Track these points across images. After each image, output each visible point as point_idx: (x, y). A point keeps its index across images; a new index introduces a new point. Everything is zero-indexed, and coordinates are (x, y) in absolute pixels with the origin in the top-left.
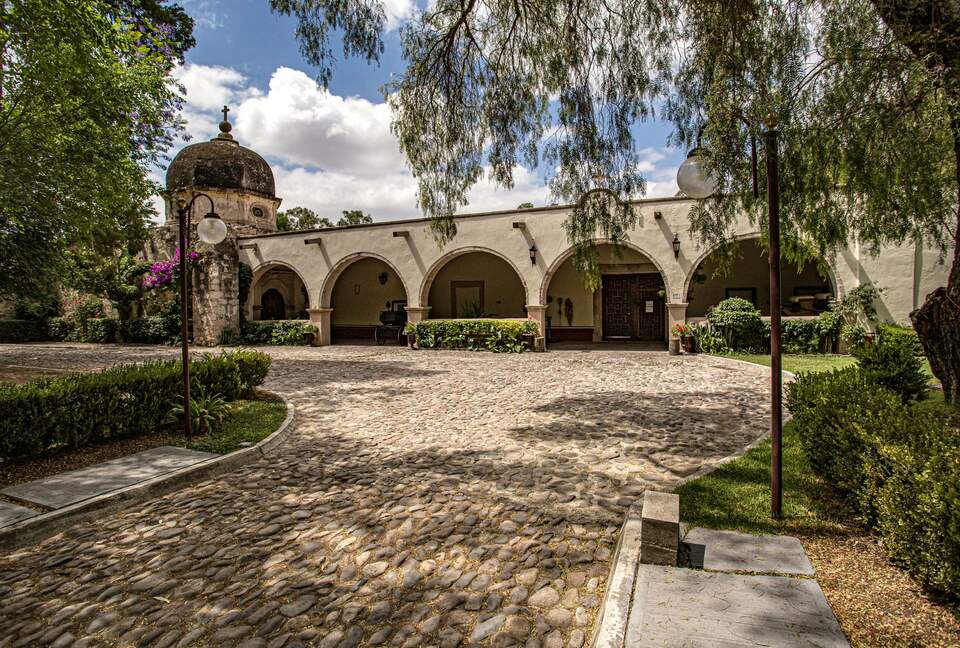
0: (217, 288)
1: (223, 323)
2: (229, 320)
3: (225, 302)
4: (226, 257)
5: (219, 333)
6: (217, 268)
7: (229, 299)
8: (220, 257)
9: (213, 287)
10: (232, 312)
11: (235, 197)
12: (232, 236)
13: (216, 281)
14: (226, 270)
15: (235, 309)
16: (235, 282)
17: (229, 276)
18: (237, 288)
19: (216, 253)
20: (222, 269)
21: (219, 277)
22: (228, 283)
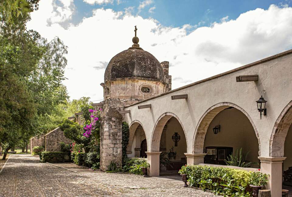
0: (107, 137)
1: (111, 158)
2: (115, 156)
3: (113, 146)
4: (113, 119)
5: (109, 164)
6: (107, 126)
7: (115, 144)
8: (110, 119)
9: (105, 137)
10: (117, 152)
11: (130, 82)
12: (120, 106)
13: (107, 134)
14: (113, 127)
15: (119, 150)
16: (120, 133)
17: (116, 130)
18: (121, 138)
19: (107, 117)
20: (111, 126)
21: (109, 131)
22: (114, 135)
